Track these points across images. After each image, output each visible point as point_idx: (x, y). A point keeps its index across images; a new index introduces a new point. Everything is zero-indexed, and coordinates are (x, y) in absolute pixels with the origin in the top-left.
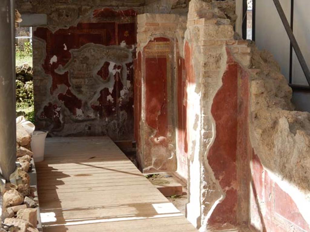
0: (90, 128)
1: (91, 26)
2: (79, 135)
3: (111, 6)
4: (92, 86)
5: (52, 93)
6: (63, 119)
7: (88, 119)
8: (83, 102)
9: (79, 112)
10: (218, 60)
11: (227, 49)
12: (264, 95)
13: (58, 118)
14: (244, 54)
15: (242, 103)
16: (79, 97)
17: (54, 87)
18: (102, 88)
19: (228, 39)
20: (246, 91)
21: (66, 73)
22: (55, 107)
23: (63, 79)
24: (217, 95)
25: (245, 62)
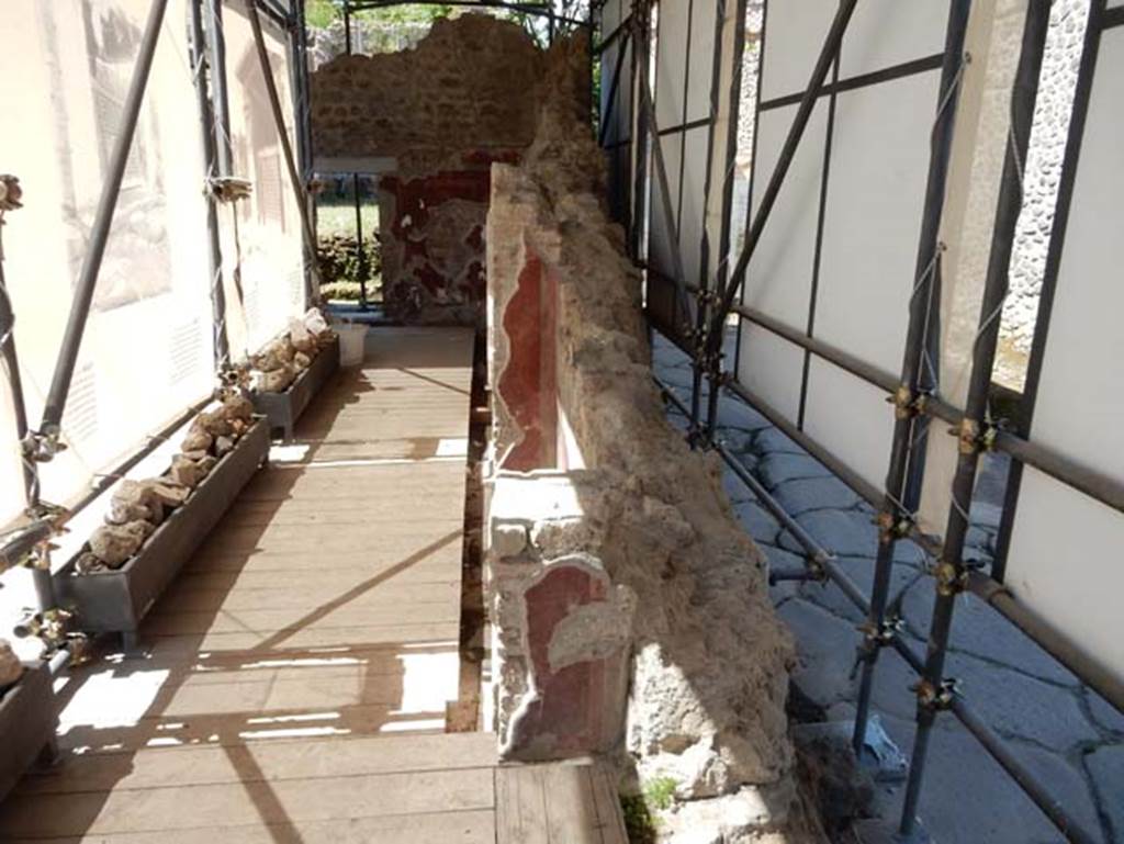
0: (456, 315)
1: (457, 175)
2: (443, 324)
3: (486, 146)
4: (459, 259)
5: (404, 268)
6: (420, 302)
7: (454, 303)
8: (446, 280)
9: (441, 292)
10: (514, 253)
11: (525, 237)
12: (578, 303)
13: (412, 302)
14: (552, 245)
15: (546, 315)
16: (441, 272)
17: (408, 259)
18: (471, 261)
19: (527, 224)
20: (554, 297)
21: (424, 241)
22: (409, 286)
23: (420, 248)
24: (512, 302)
25: (554, 256)
